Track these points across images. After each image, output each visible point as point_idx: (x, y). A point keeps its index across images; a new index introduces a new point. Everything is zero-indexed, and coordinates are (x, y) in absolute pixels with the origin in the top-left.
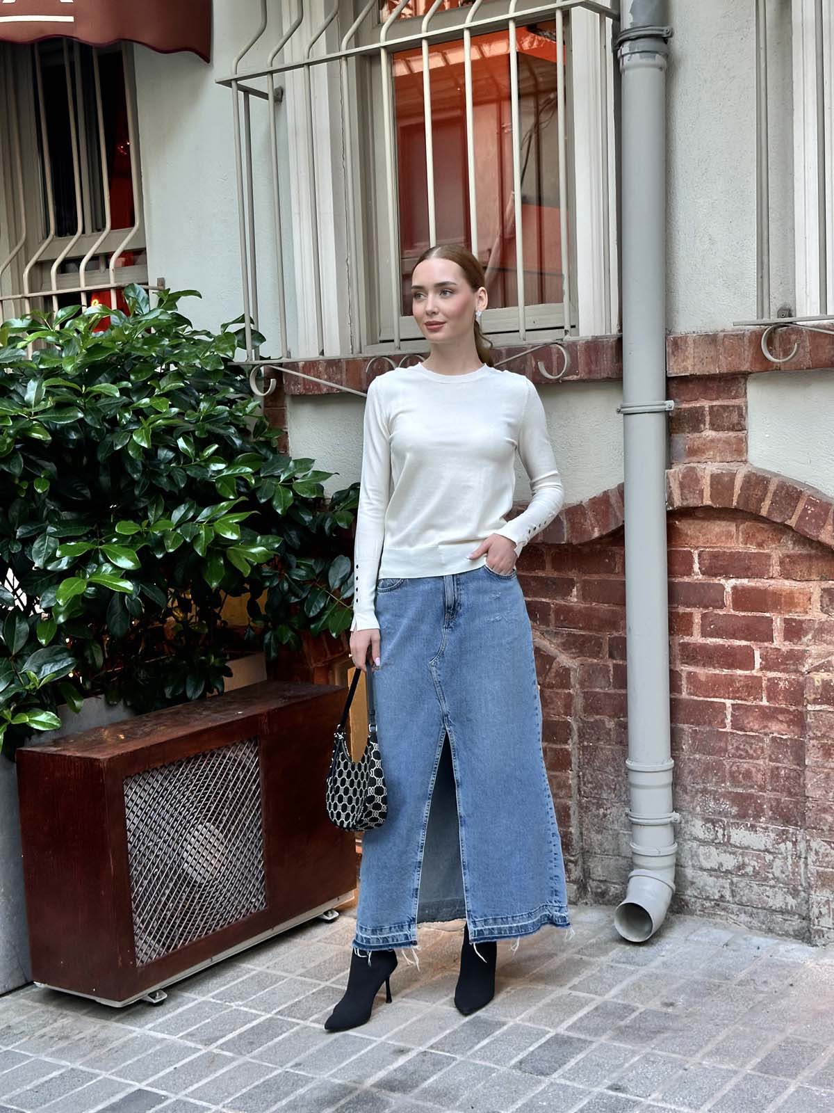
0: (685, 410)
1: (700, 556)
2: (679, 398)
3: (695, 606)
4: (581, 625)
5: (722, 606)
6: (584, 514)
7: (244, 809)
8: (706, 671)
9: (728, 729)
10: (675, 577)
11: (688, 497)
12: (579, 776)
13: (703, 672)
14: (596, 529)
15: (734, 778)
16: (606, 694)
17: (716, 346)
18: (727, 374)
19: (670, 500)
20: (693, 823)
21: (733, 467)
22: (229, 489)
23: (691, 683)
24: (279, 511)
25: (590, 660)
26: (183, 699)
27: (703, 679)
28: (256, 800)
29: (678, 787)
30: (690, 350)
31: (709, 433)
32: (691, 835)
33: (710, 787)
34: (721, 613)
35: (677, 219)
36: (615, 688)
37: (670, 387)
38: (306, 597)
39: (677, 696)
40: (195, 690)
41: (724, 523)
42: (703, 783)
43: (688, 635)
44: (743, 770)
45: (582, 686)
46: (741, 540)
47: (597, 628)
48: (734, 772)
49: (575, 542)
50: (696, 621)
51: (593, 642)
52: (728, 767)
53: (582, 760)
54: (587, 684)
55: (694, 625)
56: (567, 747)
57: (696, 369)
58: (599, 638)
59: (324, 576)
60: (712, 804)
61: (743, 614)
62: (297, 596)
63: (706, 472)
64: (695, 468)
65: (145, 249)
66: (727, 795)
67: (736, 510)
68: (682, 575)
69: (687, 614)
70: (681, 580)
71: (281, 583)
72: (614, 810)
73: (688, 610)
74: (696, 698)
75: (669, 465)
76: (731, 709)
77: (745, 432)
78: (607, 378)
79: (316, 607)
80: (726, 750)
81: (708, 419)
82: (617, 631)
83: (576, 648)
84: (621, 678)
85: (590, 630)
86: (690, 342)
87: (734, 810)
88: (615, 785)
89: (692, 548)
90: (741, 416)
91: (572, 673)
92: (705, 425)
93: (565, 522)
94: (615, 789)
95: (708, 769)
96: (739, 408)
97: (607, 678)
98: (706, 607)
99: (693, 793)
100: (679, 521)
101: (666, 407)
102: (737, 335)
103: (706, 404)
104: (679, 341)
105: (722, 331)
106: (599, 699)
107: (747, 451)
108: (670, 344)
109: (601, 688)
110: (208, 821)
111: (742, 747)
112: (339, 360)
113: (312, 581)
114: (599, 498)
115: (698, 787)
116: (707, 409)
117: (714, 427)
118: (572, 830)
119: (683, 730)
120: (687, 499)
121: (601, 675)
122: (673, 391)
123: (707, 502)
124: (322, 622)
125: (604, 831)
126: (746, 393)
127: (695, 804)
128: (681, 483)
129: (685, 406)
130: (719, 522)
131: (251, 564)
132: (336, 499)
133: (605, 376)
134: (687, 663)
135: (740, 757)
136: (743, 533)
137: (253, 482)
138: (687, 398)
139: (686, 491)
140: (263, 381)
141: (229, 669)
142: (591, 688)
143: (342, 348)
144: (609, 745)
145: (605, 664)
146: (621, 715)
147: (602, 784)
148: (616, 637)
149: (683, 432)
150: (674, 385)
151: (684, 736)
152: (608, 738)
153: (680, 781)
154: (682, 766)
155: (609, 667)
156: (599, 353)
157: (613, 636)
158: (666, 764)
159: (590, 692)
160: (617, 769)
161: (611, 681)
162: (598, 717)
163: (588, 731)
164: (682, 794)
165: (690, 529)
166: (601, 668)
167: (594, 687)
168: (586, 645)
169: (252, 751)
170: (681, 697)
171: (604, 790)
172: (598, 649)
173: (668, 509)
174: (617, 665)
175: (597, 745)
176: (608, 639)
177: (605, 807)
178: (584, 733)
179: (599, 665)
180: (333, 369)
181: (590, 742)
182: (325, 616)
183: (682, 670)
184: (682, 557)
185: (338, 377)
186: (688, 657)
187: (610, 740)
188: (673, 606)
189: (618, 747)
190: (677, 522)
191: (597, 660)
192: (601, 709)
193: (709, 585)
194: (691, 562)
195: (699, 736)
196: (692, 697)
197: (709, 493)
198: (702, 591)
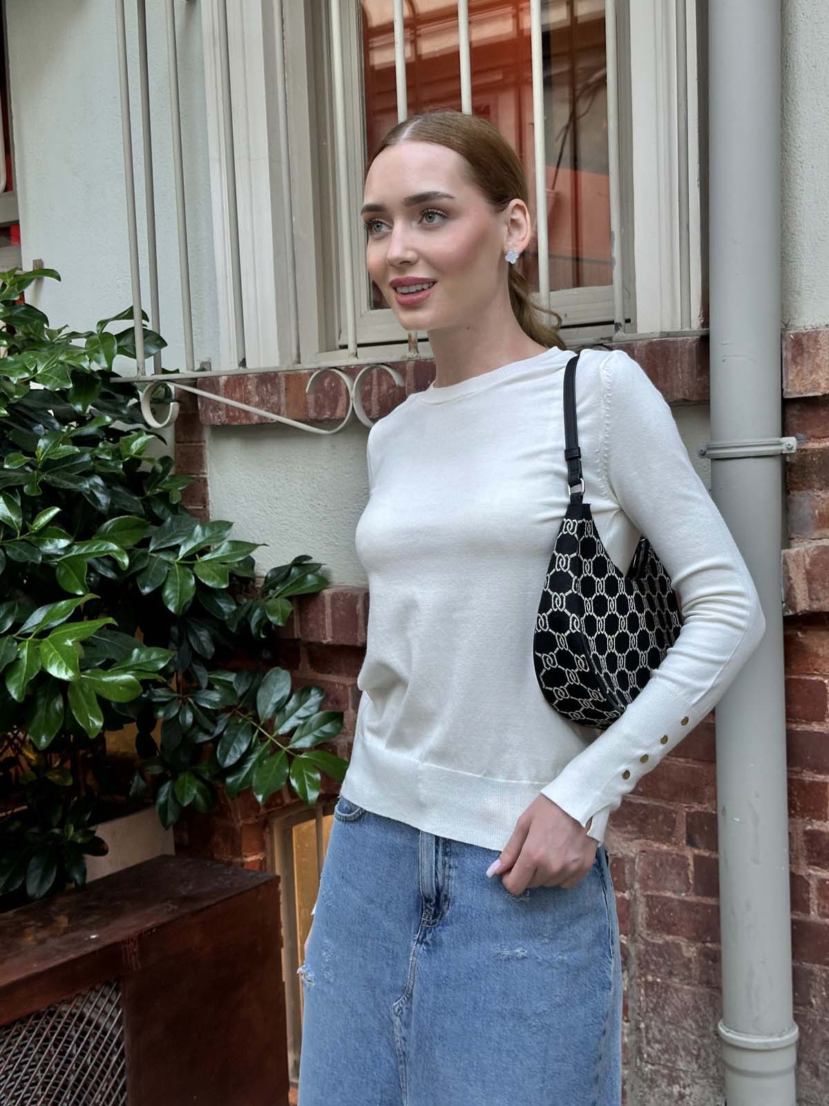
0: (814, 452)
2: (804, 433)
10: (796, 722)
11: (821, 596)
12: (638, 1029)
16: (682, 902)
19: (789, 600)
22: (77, 578)
23: (825, 898)
24: (171, 608)
25: (656, 845)
26: (19, 899)
29: (803, 1067)
30: (824, 354)
35: (798, 141)
36: (697, 894)
37: (788, 415)
38: (221, 734)
39: (801, 916)
40: (42, 881)
43: (819, 818)
45: (645, 886)
47: (667, 795)
51: (661, 817)
53: (643, 1004)
54: (651, 883)
58: (671, 811)
59: (250, 701)
62: (207, 732)
65: (17, 222)
68: (809, 720)
69: (817, 784)
70: (808, 728)
72: (696, 1090)
73: (820, 778)
75: (787, 542)
78: (684, 400)
79: (235, 751)
82: (700, 803)
83: (633, 824)
85: (655, 796)
86: (824, 341)
88: (699, 1050)
89: (825, 676)
91: (627, 867)
94: (698, 1057)
97: (683, 876)
100: (804, 632)
101: (784, 447)
104: (804, 341)
106: (670, 910)
108: (789, 345)
109: (674, 892)
112: (276, 373)
113: (228, 709)
119: (811, 973)
120: (818, 599)
121: (674, 871)
122: (793, 421)
124: (244, 774)
128: (808, 573)
129: (814, 445)
132: (272, 578)
133: (680, 396)
134: (818, 865)
137: (126, 561)
138: (817, 432)
139: (817, 586)
141: (100, 841)
142: (657, 889)
144: (688, 984)
145: (681, 853)
146: (708, 939)
147: (677, 1047)
148: (699, 812)
149: (811, 487)
150: (795, 412)
151: (813, 983)
152: (686, 974)
153: (806, 1056)
154: (810, 1031)
155: (687, 859)
156: (670, 362)
157: (693, 810)
158: (786, 1037)
159: (657, 897)
160: (701, 1024)
161: (691, 881)
162: (670, 938)
163: (655, 958)
164: (809, 1078)
165: (823, 646)
166: (673, 859)
167: (664, 889)
168: (650, 821)
169: (110, 1001)
170: (808, 920)
171: (681, 1056)
172: (669, 829)
173: (787, 614)
174: (704, 857)
175: (668, 982)
176: (685, 814)
177: (682, 1083)
178: (647, 962)
179: (672, 854)
180: (266, 387)
181: (658, 977)
182: (249, 765)
183: (810, 875)
184: (809, 692)
185: (275, 399)
186: (819, 854)
187: (690, 977)
188: (795, 769)
189: (703, 990)
190: (799, 633)
191: (668, 846)
192: (675, 925)
194: (826, 700)
196: (827, 920)
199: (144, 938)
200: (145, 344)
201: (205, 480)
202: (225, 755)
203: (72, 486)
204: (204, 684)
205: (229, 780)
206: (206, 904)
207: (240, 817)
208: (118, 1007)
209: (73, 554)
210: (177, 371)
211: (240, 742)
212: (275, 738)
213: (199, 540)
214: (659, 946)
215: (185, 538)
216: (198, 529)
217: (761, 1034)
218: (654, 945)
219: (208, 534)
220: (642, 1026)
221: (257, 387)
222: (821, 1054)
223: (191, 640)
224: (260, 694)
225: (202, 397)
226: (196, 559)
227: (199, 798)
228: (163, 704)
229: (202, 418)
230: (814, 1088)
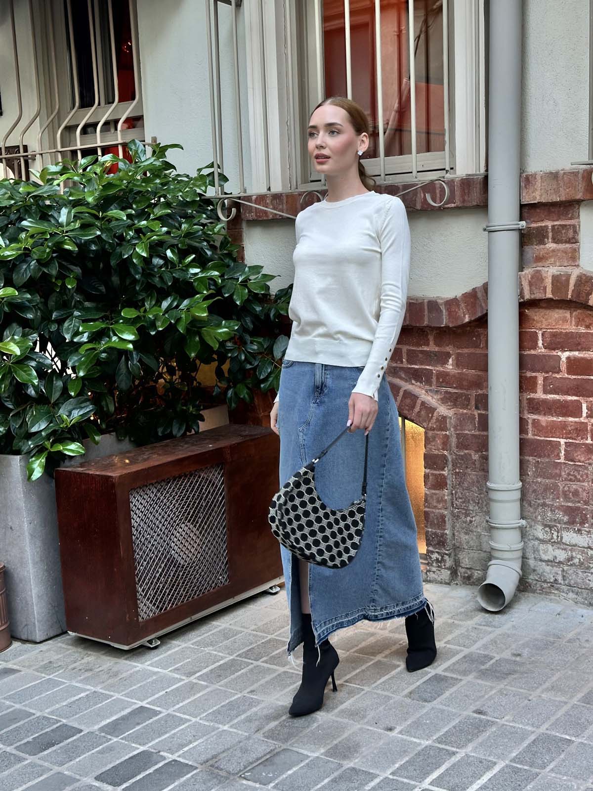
0: (534, 228)
1: (542, 335)
2: (530, 220)
3: (539, 372)
4: (455, 386)
5: (559, 371)
6: (458, 306)
7: (213, 514)
8: (546, 418)
9: (562, 460)
10: (523, 350)
11: (535, 292)
12: (452, 494)
13: (544, 419)
14: (467, 316)
15: (565, 495)
16: (473, 435)
17: (557, 181)
18: (565, 201)
19: (521, 295)
20: (535, 527)
21: (569, 270)
22: (203, 287)
23: (535, 427)
24: (238, 303)
25: (461, 411)
26: (171, 436)
27: (544, 424)
28: (222, 508)
29: (525, 503)
30: (538, 184)
31: (551, 245)
32: (534, 536)
33: (548, 502)
34: (558, 377)
35: (529, 87)
36: (479, 431)
37: (523, 211)
38: (258, 365)
39: (525, 436)
40: (180, 429)
41: (561, 311)
42: (543, 499)
43: (533, 392)
44: (572, 490)
45: (456, 430)
46: (573, 323)
47: (466, 387)
48: (566, 491)
49: (451, 325)
50: (540, 382)
51: (463, 398)
52: (561, 488)
53: (454, 482)
54: (459, 428)
55: (538, 385)
56: (444, 473)
57: (543, 198)
58: (468, 395)
59: (270, 350)
60: (549, 514)
61: (574, 377)
62: (251, 364)
63: (549, 273)
64: (540, 271)
65: (143, 116)
66: (560, 508)
67: (570, 301)
68: (530, 349)
69: (533, 377)
70: (528, 352)
71: (240, 354)
72: (477, 518)
73: (534, 374)
74: (539, 438)
75: (521, 269)
76: (564, 446)
77: (578, 244)
78: (477, 206)
79: (265, 372)
80: (560, 475)
81: (550, 235)
82: (482, 390)
83: (451, 402)
84: (484, 423)
85: (461, 389)
86: (538, 178)
87: (566, 519)
88: (479, 500)
89: (537, 329)
90: (575, 232)
91: (448, 420)
92: (548, 239)
93: (444, 311)
94: (478, 503)
95: (547, 489)
96: (574, 226)
97: (473, 424)
98: (547, 372)
99: (536, 506)
100: (528, 310)
101: (520, 226)
102: (573, 173)
103: (549, 224)
104: (530, 178)
105: (562, 170)
106: (467, 439)
107: (579, 259)
108: (524, 181)
109: (469, 431)
110: (189, 522)
111: (572, 473)
112: (281, 194)
113: (261, 353)
114: (469, 293)
115: (539, 502)
116: (550, 228)
117: (556, 240)
118: (447, 532)
119: (528, 461)
120: (534, 294)
121: (469, 422)
122: (525, 215)
123: (549, 295)
124: (269, 383)
125: (470, 533)
126: (579, 215)
127: (537, 514)
128: (530, 282)
129: (534, 225)
130: (557, 310)
131: (218, 341)
132: (279, 294)
133: (475, 204)
134: (532, 413)
135: (571, 480)
136: (575, 318)
137: (220, 281)
138: (535, 219)
139: (533, 288)
140: (227, 210)
141: (202, 416)
142: (462, 430)
143: (284, 186)
144: (475, 471)
145: (472, 413)
146: (483, 450)
147: (469, 500)
148: (480, 394)
149: (532, 245)
150: (526, 210)
151: (529, 465)
152: (474, 466)
153: (526, 497)
154: (526, 485)
155: (475, 415)
156: (471, 188)
157: (478, 393)
158: (516, 485)
159: (461, 434)
160: (480, 489)
161: (477, 426)
162: (466, 451)
163: (460, 461)
164: (526, 506)
165: (536, 315)
166: (469, 416)
167: (464, 430)
168: (458, 400)
169: (219, 473)
170: (527, 437)
171: (471, 504)
172: (467, 403)
173: (520, 301)
174: (481, 414)
175: (466, 471)
176: (474, 395)
177: (471, 515)
178: (456, 463)
179: (468, 414)
180: (277, 200)
181: (461, 469)
182: (271, 379)
183: (528, 418)
184: (530, 336)
186: (533, 408)
187: (475, 468)
188: (523, 371)
189: (481, 473)
190: (526, 311)
191: (467, 410)
192: (469, 445)
193: (549, 356)
194: (537, 339)
195: (540, 466)
196: (536, 437)
197: (551, 289)
198: (544, 360)
199: (233, 448)
200: (218, 180)
201: (243, 247)
203: (197, 245)
204: (249, 342)
205: (262, 386)
207: (261, 412)
209: (199, 276)
211: (267, 368)
214: (462, 455)
217: (505, 483)
218: (459, 455)
222: (532, 496)
224: (274, 347)
226: (247, 282)
227: (246, 396)
230: (529, 512)
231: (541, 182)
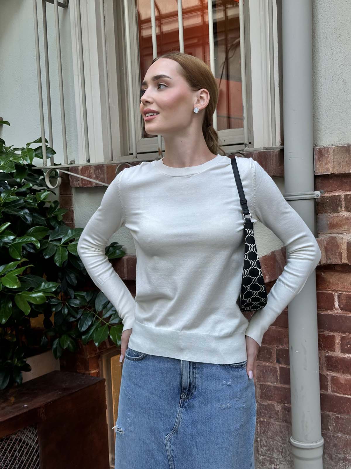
0: (328, 197)
1: (339, 297)
2: (323, 190)
3: (336, 331)
8: (345, 376)
10: (321, 310)
11: (331, 257)
12: (257, 441)
13: (342, 377)
14: (267, 277)
16: (275, 387)
17: (349, 154)
22: (18, 252)
23: (334, 384)
25: (264, 363)
27: (343, 382)
29: (326, 456)
30: (331, 157)
31: (344, 214)
35: (320, 69)
36: (281, 383)
37: (317, 182)
38: (80, 318)
39: (324, 392)
42: (344, 453)
43: (331, 351)
47: (268, 342)
50: (337, 341)
51: (266, 351)
53: (259, 430)
54: (262, 379)
55: (336, 344)
57: (335, 169)
58: (270, 349)
59: (92, 304)
60: (350, 468)
62: (74, 317)
63: (344, 240)
64: (336, 237)
68: (327, 310)
69: (331, 336)
70: (326, 313)
71: (63, 308)
72: (281, 466)
73: (332, 334)
74: (338, 395)
75: (317, 235)
78: (274, 176)
79: (86, 324)
81: (343, 203)
82: (282, 345)
84: (286, 377)
86: (331, 151)
88: (282, 449)
89: (333, 291)
92: (341, 207)
94: (282, 452)
95: (347, 444)
97: (275, 376)
98: (344, 332)
99: (337, 460)
100: (324, 273)
101: (315, 195)
103: (342, 194)
104: (323, 151)
106: (270, 390)
108: (317, 154)
109: (272, 383)
112: (102, 165)
113: (83, 307)
114: (268, 256)
115: (340, 456)
116: (343, 197)
117: (348, 209)
119: (329, 416)
120: (330, 259)
121: (271, 374)
122: (319, 185)
123: (345, 261)
124: (89, 335)
127: (338, 467)
128: (326, 248)
129: (327, 194)
134: (331, 370)
138: (329, 189)
139: (329, 254)
142: (264, 382)
144: (278, 422)
145: (274, 366)
146: (286, 402)
147: (273, 448)
148: (282, 349)
149: (326, 212)
150: (320, 181)
151: (330, 420)
152: (277, 417)
153: (327, 451)
154: (329, 441)
155: (277, 369)
156: (268, 160)
157: (279, 348)
158: (319, 443)
159: (265, 385)
160: (283, 438)
161: (278, 378)
162: (270, 402)
163: (263, 411)
164: (328, 460)
165: (332, 278)
166: (271, 369)
167: (267, 382)
168: (261, 353)
169: (33, 433)
170: (327, 393)
171: (275, 452)
172: (269, 356)
174: (284, 368)
175: (269, 421)
176: (276, 350)
177: (275, 463)
178: (261, 412)
179: (270, 367)
180: (99, 171)
181: (265, 419)
182: (92, 331)
183: (328, 374)
184: (326, 298)
185: (102, 176)
186: (331, 366)
187: (278, 418)
188: (321, 330)
189: (284, 424)
190: (322, 273)
191: (269, 363)
192: (272, 396)
193: (346, 317)
194: (333, 301)
195: (340, 421)
196: (335, 394)
197: (346, 255)
198: (341, 321)
199: (47, 406)
200: (47, 153)
201: (73, 211)
202: (81, 327)
203: (16, 213)
204: (73, 297)
205: (83, 337)
206: (73, 391)
207: (88, 354)
208: (36, 436)
209: (16, 242)
210: (60, 164)
211: (88, 321)
212: (103, 319)
213: (70, 236)
214: (265, 405)
215: (64, 235)
216: (70, 231)
217: (308, 442)
218: (263, 405)
219: (74, 233)
220: (259, 439)
221: (95, 171)
222: (333, 450)
223: (67, 278)
224: (96, 301)
225: (71, 175)
226: (68, 244)
227: (71, 345)
228: (54, 306)
229: (71, 184)
230: (330, 465)
231: (334, 155)
